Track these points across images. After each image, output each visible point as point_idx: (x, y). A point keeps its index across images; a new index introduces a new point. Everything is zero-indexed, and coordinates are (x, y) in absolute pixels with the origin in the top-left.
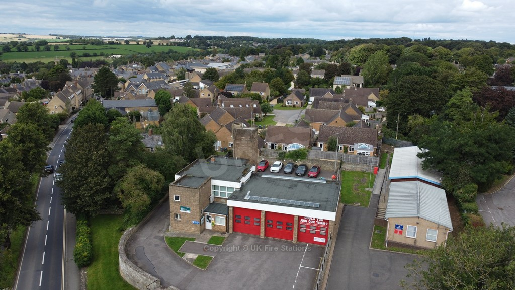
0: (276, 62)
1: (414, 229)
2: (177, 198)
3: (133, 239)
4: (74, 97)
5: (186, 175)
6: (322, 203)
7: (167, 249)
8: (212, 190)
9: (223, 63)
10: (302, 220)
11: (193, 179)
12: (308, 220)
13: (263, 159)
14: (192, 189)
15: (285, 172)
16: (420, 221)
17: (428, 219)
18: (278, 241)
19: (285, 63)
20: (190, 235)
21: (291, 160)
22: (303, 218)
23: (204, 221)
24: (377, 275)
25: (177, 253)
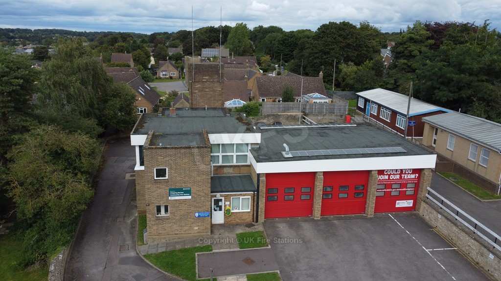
2: (161, 173)
5: (155, 134)
10: (381, 177)
11: (173, 137)
14: (196, 150)
22: (383, 172)
23: (210, 210)
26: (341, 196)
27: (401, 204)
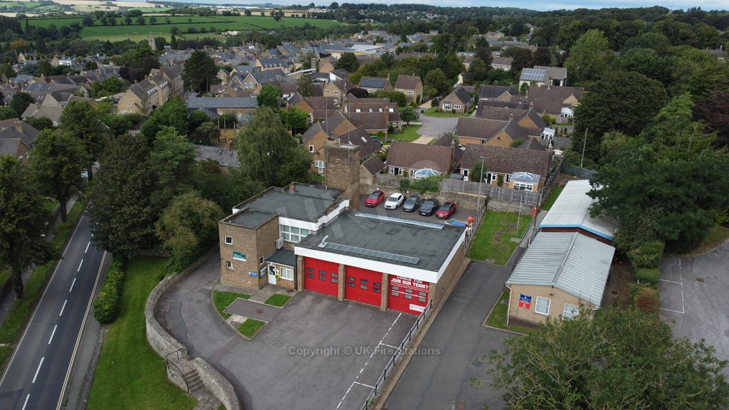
0: (446, 45)
1: (546, 302)
2: (229, 240)
3: (171, 290)
4: (156, 91)
5: (247, 210)
6: (423, 258)
7: (210, 307)
8: (281, 232)
9: (374, 44)
10: (394, 280)
11: (255, 215)
12: (402, 280)
13: (378, 189)
14: (247, 230)
15: (404, 209)
16: (554, 291)
17: (565, 290)
18: (362, 306)
19: (459, 46)
20: (245, 291)
21: (416, 192)
22: (395, 277)
23: (267, 273)
24: (478, 364)
25: (222, 314)
26: (362, 287)
27: (413, 307)
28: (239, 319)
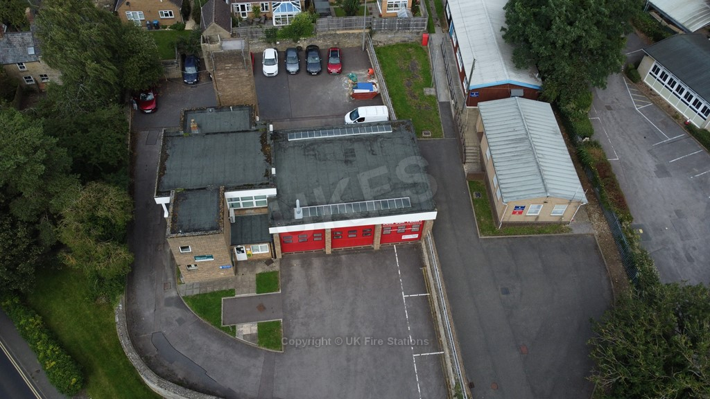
1: (538, 207)
2: (186, 248)
8: (228, 204)
15: (288, 72)
16: (548, 199)
17: (558, 197)
18: (353, 252)
21: (287, 43)
23: (234, 253)
24: (506, 292)
25: (223, 329)
26: (350, 236)
27: (404, 237)
28: (247, 329)
